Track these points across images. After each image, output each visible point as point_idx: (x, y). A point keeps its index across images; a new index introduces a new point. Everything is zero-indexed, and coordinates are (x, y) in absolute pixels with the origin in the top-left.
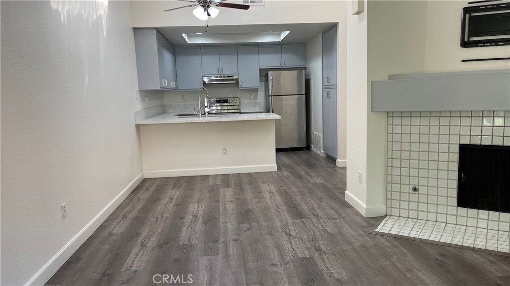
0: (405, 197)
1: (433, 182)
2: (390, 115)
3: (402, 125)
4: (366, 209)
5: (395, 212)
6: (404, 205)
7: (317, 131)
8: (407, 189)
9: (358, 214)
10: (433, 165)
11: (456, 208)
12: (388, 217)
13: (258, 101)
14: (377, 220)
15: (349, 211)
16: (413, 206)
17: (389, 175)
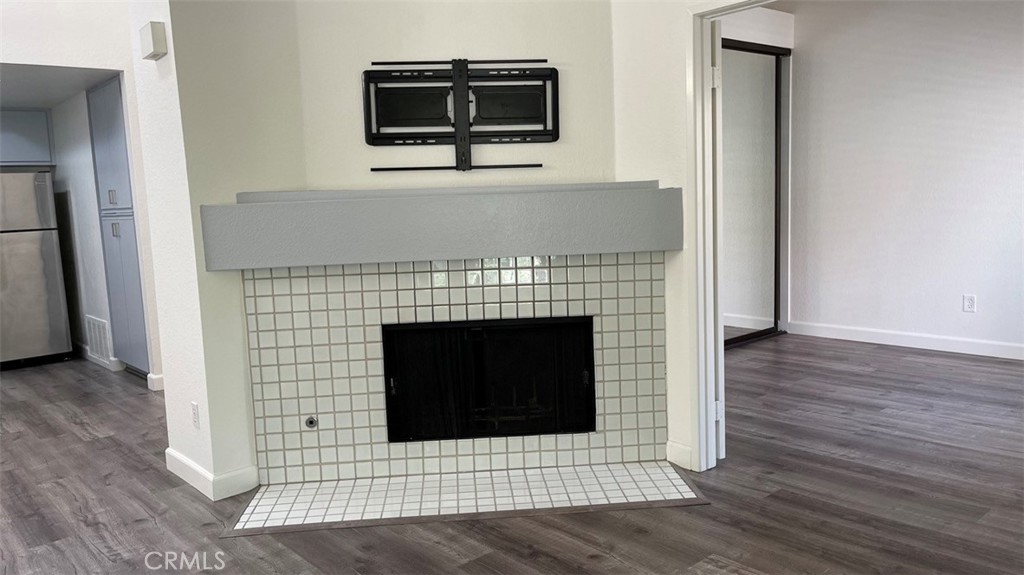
0: (293, 441)
1: (343, 403)
2: (249, 275)
3: (273, 296)
4: (215, 483)
5: (277, 476)
6: (293, 457)
7: (97, 314)
8: (295, 424)
9: (198, 497)
10: (340, 370)
11: (386, 445)
12: (263, 489)
14: (241, 502)
15: (176, 495)
16: (311, 456)
17: (258, 400)
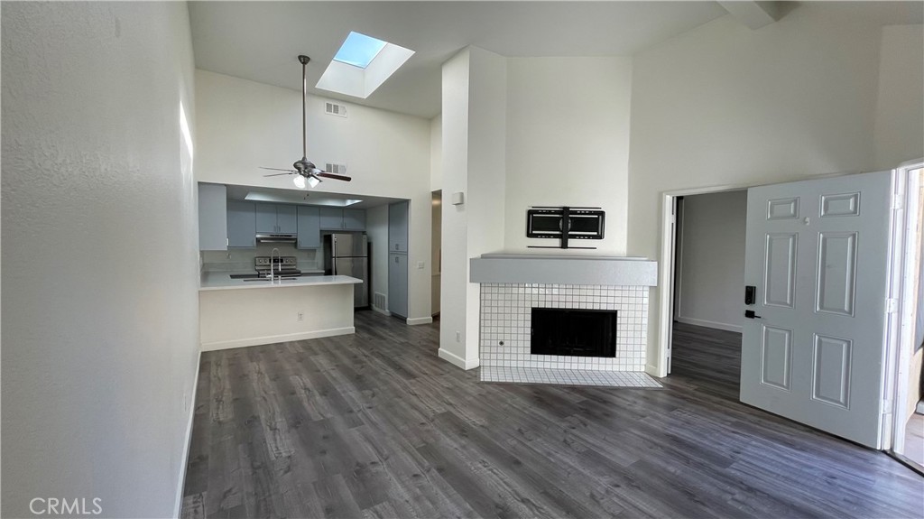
0: (494, 350)
2: (483, 285)
3: (491, 293)
7: (381, 292)
11: (530, 355)
12: (482, 367)
13: (316, 261)
14: (476, 371)
17: (483, 333)
